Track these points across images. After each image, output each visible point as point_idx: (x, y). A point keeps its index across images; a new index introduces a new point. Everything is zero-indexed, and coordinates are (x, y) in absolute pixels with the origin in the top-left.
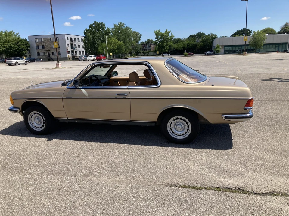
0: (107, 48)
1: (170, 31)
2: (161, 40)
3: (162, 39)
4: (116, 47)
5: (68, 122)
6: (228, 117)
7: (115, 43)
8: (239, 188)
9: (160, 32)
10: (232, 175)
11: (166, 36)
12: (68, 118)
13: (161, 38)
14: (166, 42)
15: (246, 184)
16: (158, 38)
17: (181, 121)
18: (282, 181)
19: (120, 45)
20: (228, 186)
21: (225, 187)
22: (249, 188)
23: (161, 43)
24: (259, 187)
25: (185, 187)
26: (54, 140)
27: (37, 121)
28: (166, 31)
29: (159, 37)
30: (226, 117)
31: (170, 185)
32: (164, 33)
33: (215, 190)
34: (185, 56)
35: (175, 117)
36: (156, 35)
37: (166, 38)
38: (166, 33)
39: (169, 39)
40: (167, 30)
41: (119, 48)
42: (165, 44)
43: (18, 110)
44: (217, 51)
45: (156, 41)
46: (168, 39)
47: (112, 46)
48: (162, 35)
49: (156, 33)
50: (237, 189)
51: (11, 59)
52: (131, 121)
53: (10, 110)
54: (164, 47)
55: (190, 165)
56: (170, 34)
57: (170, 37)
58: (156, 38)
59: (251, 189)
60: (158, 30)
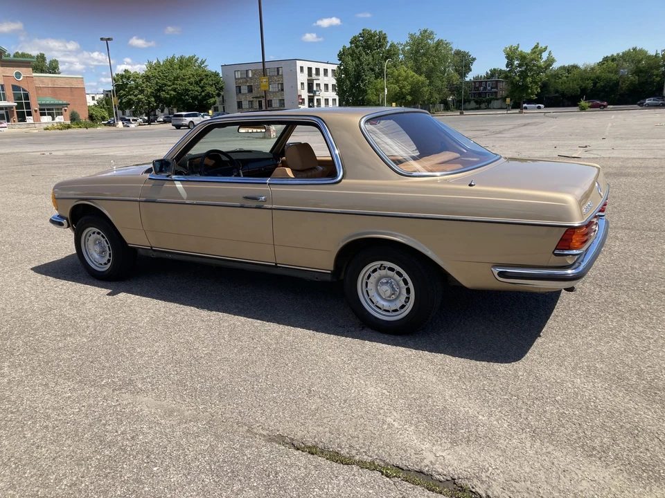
0: (386, 91)
1: (546, 48)
2: (520, 71)
3: (523, 68)
4: (408, 88)
5: (155, 256)
6: (507, 274)
7: (406, 78)
8: (456, 477)
9: (519, 49)
10: (461, 437)
11: (533, 60)
12: (151, 247)
13: (520, 66)
14: (533, 76)
15: (483, 469)
16: (512, 65)
17: (390, 273)
18: (596, 478)
19: (417, 83)
20: (427, 469)
21: (417, 468)
22: (483, 482)
23: (518, 78)
24: (514, 484)
25: (312, 451)
26: (122, 295)
27: (98, 249)
28: (536, 47)
29: (516, 62)
30: (501, 274)
31: (281, 440)
32: (529, 51)
33: (383, 474)
34: (583, 109)
35: (377, 264)
36: (508, 57)
37: (534, 65)
38: (535, 52)
39: (541, 66)
40: (538, 44)
41: (415, 91)
42: (529, 80)
43: (65, 222)
45: (506, 71)
46: (539, 67)
47: (398, 86)
48: (523, 57)
49: (507, 54)
50: (447, 480)
51: (181, 116)
52: (276, 264)
53: (52, 221)
54: (528, 88)
55: (373, 392)
56: (545, 56)
57: (545, 61)
58: (507, 66)
59: (485, 486)
60: (515, 45)
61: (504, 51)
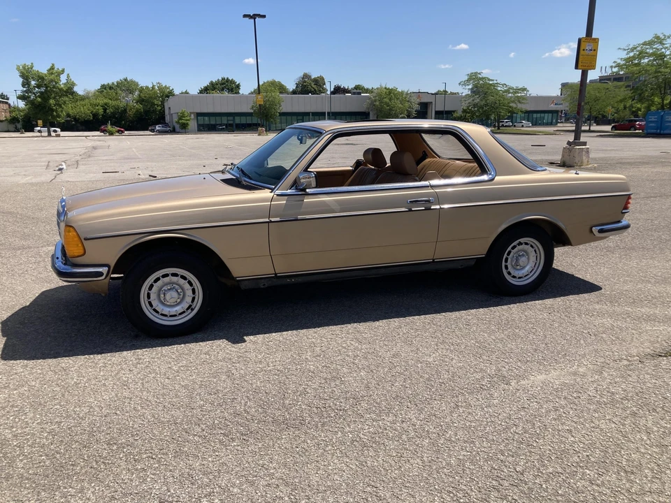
1: (63, 71)
2: (39, 92)
3: (43, 90)
5: (266, 286)
9: (35, 69)
11: (52, 81)
12: (276, 274)
13: (38, 86)
14: (54, 98)
16: (29, 84)
17: (526, 247)
23: (39, 100)
28: (52, 68)
29: (33, 83)
30: (601, 231)
32: (46, 72)
34: (111, 134)
35: (517, 242)
36: (23, 76)
37: (54, 87)
38: (52, 74)
39: (62, 89)
40: (53, 65)
42: (52, 102)
44: (184, 124)
45: (23, 92)
46: (61, 90)
48: (40, 78)
49: (21, 72)
52: (434, 260)
54: (53, 110)
56: (63, 79)
57: (65, 84)
58: (23, 85)
60: (29, 64)
61: (18, 69)
